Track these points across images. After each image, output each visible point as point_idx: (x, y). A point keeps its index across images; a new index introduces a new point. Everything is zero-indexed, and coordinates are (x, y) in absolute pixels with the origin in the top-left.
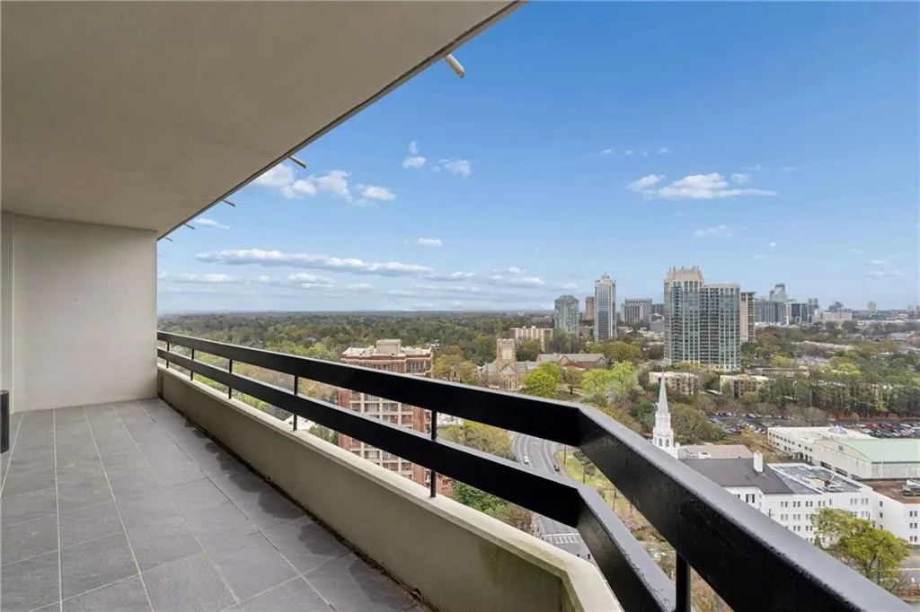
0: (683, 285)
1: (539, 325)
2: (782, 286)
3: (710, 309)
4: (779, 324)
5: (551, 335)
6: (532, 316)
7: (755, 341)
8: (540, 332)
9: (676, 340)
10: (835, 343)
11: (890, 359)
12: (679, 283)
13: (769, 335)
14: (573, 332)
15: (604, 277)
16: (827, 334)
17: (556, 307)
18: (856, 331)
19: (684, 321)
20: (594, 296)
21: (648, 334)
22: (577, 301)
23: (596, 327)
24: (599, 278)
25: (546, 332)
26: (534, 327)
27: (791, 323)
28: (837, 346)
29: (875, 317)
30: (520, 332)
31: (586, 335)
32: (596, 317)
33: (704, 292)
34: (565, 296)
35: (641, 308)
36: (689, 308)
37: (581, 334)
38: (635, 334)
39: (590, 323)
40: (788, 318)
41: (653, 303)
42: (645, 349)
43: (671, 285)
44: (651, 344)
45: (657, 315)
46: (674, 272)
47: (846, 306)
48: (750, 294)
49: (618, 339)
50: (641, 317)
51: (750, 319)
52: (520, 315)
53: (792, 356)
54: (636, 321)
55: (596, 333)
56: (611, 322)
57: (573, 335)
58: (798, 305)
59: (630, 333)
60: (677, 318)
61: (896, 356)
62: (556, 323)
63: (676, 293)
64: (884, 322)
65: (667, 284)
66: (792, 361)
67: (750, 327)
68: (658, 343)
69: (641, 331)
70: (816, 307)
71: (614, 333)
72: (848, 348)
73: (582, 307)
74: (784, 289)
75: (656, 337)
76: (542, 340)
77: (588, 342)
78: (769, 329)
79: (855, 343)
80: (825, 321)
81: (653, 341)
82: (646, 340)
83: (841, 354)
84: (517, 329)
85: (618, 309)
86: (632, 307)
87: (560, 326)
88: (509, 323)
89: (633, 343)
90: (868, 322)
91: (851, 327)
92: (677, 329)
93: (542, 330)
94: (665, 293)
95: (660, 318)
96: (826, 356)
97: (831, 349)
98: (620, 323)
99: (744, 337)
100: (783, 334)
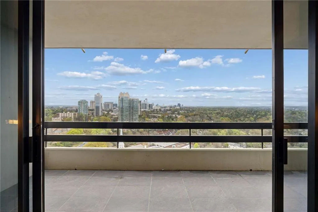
0: (124, 98)
1: (71, 111)
2: (147, 99)
3: (131, 105)
4: (146, 110)
5: (77, 115)
6: (67, 108)
7: (141, 114)
8: (71, 114)
9: (122, 115)
10: (158, 114)
11: (167, 117)
12: (123, 97)
13: (145, 113)
14: (86, 114)
15: (98, 94)
16: (156, 112)
17: (79, 104)
18: (161, 111)
19: (124, 109)
20: (94, 100)
21: (112, 114)
22: (87, 102)
23: (95, 111)
24: (97, 94)
25: (74, 114)
26: (69, 112)
27: (149, 109)
28: (158, 115)
29: (165, 108)
30: (62, 115)
31: (91, 115)
32: (94, 108)
33: (130, 100)
34: (82, 100)
35: (110, 105)
36: (126, 105)
37: (89, 114)
38: (108, 114)
39: (92, 110)
40: (148, 108)
41: (114, 103)
42: (112, 119)
43: (121, 98)
44: (114, 117)
45: (115, 107)
46: (121, 94)
47: (159, 105)
48: (140, 101)
49: (103, 116)
50: (110, 108)
51: (140, 108)
52: (60, 107)
53: (149, 118)
54: (108, 109)
55: (95, 114)
56: (100, 110)
57: (85, 115)
58: (150, 104)
59: (107, 114)
60: (122, 108)
61: (169, 117)
62: (78, 110)
63: (122, 100)
64: (166, 109)
65: (119, 97)
66: (150, 119)
67: (140, 111)
68: (116, 116)
69: (110, 113)
70: (154, 105)
71: (101, 114)
72: (160, 115)
73: (89, 105)
74: (147, 100)
75: (115, 115)
76: (73, 117)
77: (92, 117)
78: (144, 111)
79: (161, 114)
80: (155, 109)
81: (114, 116)
82: (112, 115)
83: (159, 117)
84: (60, 113)
85: (103, 105)
86: (107, 105)
87: (80, 112)
88: (55, 111)
89: (108, 117)
90: (163, 109)
91: (160, 110)
92: (122, 112)
93: (73, 113)
94: (119, 100)
95: (116, 108)
96: (156, 118)
97: (157, 116)
98: (103, 110)
99: (139, 114)
100: (147, 112)
